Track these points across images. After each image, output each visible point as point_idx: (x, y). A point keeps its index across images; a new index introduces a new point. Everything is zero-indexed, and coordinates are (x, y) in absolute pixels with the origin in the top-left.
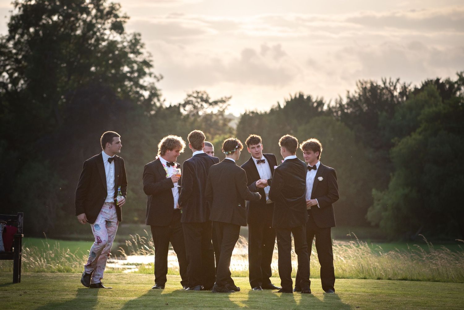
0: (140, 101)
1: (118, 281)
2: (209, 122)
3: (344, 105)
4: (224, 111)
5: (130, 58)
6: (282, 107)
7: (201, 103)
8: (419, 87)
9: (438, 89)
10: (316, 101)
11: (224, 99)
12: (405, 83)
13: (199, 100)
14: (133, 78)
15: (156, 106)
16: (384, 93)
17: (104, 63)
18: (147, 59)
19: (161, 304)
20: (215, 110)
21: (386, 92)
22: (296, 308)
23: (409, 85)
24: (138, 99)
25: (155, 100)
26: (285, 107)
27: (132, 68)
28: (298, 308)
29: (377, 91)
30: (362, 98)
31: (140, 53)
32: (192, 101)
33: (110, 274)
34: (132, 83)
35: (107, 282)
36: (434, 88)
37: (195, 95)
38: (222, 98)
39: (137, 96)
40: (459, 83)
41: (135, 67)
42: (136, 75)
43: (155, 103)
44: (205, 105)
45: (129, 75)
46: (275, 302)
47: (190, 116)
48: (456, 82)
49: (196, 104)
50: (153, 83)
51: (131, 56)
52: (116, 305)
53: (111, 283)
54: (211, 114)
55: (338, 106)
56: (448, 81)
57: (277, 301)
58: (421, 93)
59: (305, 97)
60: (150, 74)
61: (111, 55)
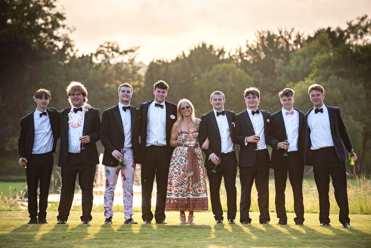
0: (54, 51)
1: (23, 218)
2: (119, 70)
3: (243, 54)
4: (133, 60)
5: (44, 11)
6: (187, 55)
7: (112, 52)
8: (312, 36)
9: (329, 37)
10: (218, 50)
11: (133, 49)
12: (298, 33)
13: (110, 50)
14: (47, 30)
15: (70, 56)
16: (280, 42)
17: (20, 16)
18: (61, 12)
19: (58, 237)
20: (125, 59)
21: (282, 40)
22: (180, 238)
23: (303, 34)
24: (53, 50)
25: (69, 50)
26: (189, 56)
27: (47, 20)
28: (182, 238)
29: (273, 40)
30: (260, 47)
31: (53, 7)
32: (103, 51)
33: (18, 211)
34: (46, 34)
35: (14, 219)
36: (326, 36)
37: (106, 45)
38: (131, 48)
39: (51, 46)
40: (348, 31)
41: (49, 19)
42: (50, 26)
43: (68, 53)
44: (115, 54)
45: (43, 27)
46: (163, 233)
47: (102, 65)
48: (346, 31)
49: (108, 54)
50: (67, 35)
51: (45, 9)
52: (17, 239)
53: (17, 220)
54: (121, 63)
55: (238, 54)
56: (339, 30)
57: (164, 233)
58: (314, 41)
59: (208, 46)
60: (64, 26)
61: (26, 8)
